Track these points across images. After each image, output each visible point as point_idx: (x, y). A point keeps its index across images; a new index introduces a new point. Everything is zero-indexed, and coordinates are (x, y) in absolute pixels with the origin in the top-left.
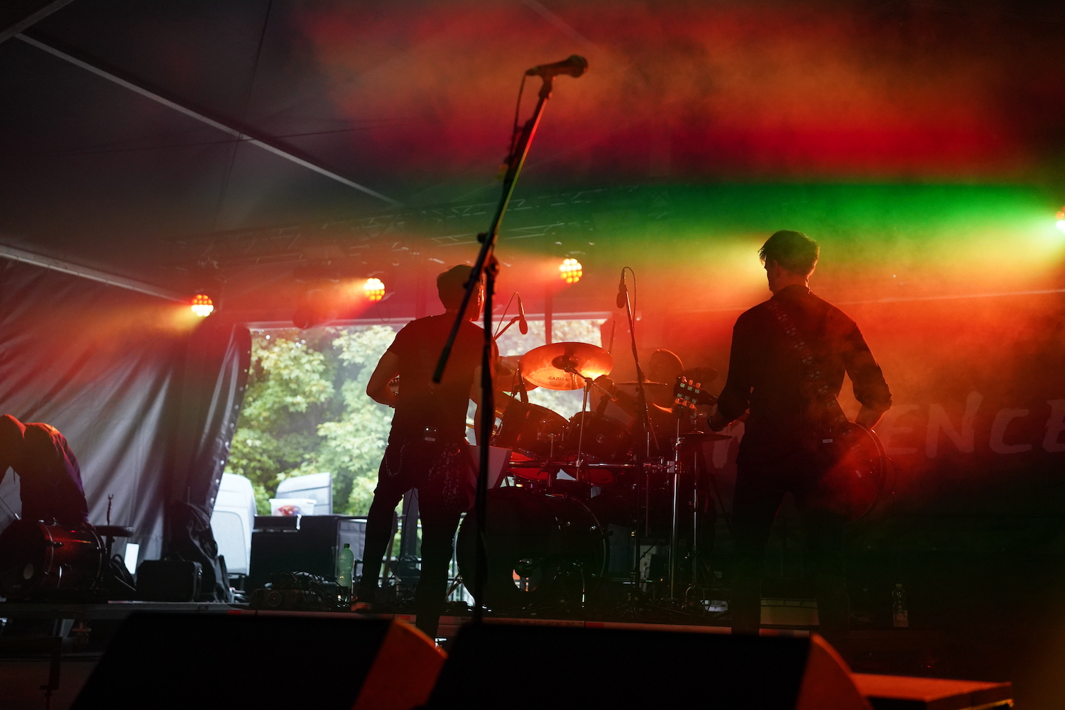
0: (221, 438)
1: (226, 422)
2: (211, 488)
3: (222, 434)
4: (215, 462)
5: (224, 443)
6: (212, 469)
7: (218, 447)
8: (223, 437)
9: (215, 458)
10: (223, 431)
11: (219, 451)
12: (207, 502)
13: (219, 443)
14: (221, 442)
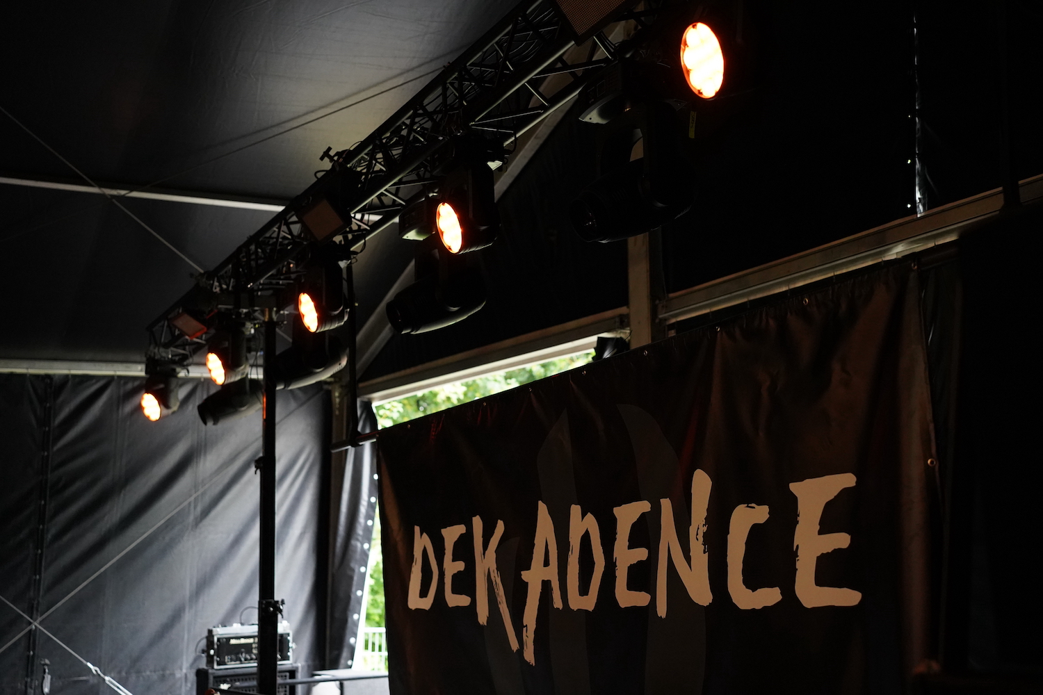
0: (358, 540)
1: (361, 519)
2: (353, 602)
3: (359, 535)
4: (353, 570)
5: (362, 544)
6: (351, 578)
7: (355, 551)
8: (360, 538)
9: (353, 565)
10: (360, 531)
11: (358, 556)
12: (349, 620)
13: (356, 547)
14: (359, 545)
